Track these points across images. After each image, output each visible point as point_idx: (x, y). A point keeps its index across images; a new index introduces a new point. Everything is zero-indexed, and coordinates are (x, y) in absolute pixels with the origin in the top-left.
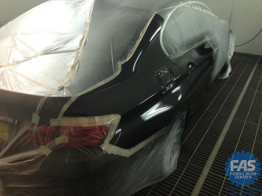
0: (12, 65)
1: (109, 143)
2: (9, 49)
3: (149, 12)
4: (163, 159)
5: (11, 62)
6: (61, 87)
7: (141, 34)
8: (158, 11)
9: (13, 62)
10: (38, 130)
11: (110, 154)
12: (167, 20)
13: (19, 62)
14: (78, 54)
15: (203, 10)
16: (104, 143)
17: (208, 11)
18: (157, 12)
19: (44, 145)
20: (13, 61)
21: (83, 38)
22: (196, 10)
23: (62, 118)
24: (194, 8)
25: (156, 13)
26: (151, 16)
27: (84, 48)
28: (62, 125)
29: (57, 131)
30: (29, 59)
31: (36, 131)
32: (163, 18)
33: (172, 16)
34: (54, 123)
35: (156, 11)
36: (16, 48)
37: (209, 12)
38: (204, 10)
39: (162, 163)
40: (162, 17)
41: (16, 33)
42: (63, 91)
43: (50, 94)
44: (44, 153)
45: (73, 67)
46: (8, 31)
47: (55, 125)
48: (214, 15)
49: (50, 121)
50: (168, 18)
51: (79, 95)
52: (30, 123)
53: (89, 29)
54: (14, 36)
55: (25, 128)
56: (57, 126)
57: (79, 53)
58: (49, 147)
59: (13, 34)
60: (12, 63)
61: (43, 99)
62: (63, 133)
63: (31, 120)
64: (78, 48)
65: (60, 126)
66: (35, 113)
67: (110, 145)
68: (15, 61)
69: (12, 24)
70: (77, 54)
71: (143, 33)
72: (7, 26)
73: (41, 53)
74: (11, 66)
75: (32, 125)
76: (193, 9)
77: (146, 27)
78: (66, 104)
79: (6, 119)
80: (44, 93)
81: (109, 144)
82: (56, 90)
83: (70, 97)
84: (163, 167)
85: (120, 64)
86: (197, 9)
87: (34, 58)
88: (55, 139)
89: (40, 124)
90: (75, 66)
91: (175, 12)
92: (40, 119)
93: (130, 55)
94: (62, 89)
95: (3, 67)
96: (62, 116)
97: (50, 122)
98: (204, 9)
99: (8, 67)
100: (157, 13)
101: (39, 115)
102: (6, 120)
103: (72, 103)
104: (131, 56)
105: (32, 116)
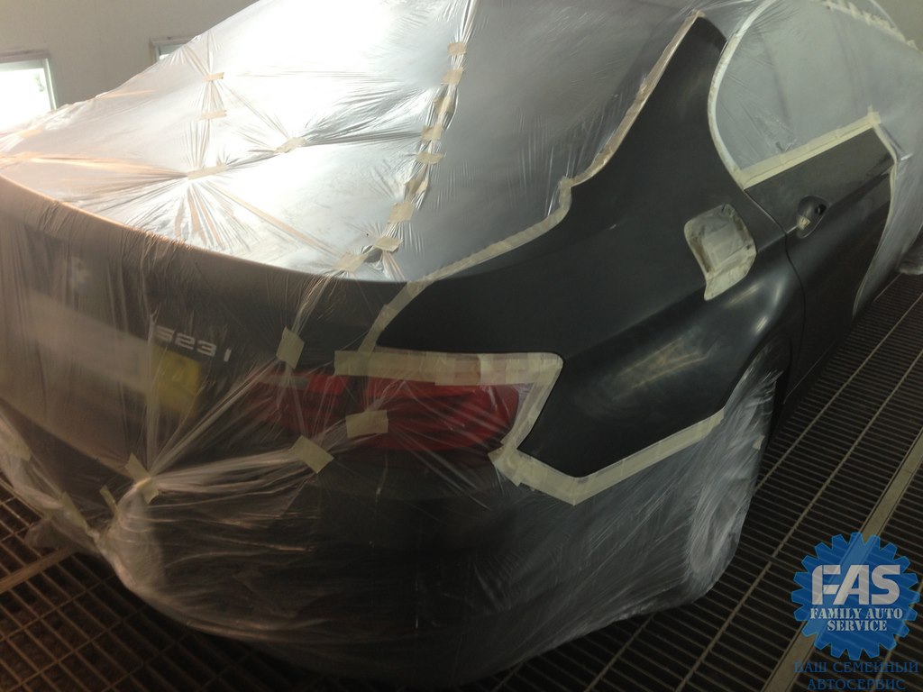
0: (215, 172)
1: (519, 448)
2: (202, 124)
3: (674, 10)
4: (686, 530)
5: (210, 162)
6: (371, 249)
7: (643, 88)
8: (705, 9)
9: (217, 163)
10: (295, 387)
11: (517, 484)
12: (739, 40)
13: (235, 165)
14: (426, 147)
15: (862, 14)
16: (501, 445)
17: (879, 22)
18: (704, 12)
19: (310, 436)
20: (219, 163)
21: (443, 95)
22: (838, 12)
23: (374, 351)
24: (833, 6)
25: (699, 14)
26: (680, 24)
27: (445, 128)
28: (370, 374)
29: (354, 393)
30: (267, 155)
31: (287, 389)
32: (723, 33)
33: (754, 29)
34: (346, 365)
35: (698, 9)
36: (223, 119)
37: (885, 26)
38: (867, 17)
39: (681, 546)
40: (722, 30)
41: (219, 71)
42: (379, 262)
43: (341, 269)
44: (310, 463)
45: (411, 189)
46: (195, 67)
47: (350, 373)
48: (901, 37)
49: (336, 358)
50: (740, 35)
51: (431, 278)
52: (270, 363)
53: (464, 63)
54: (215, 82)
55: (256, 377)
56: (354, 377)
57: (431, 144)
58: (323, 445)
59: (210, 74)
60: (215, 165)
61: (317, 285)
62: (372, 400)
63: (275, 352)
64: (424, 126)
65: (364, 379)
66: (290, 328)
67: (521, 456)
68: (223, 161)
69: (206, 42)
70: (422, 146)
71: (649, 84)
72: (190, 49)
73: (306, 138)
74: (213, 174)
75: (276, 367)
76: (829, 8)
77: (663, 62)
78: (387, 303)
79: (196, 343)
80: (322, 266)
81: (518, 452)
82: (358, 258)
83: (403, 284)
84: (685, 559)
85: (566, 185)
86: (844, 9)
87: (282, 155)
88: (347, 418)
89: (300, 369)
90: (417, 186)
91: (765, 14)
92: (303, 351)
93: (603, 159)
94: (375, 256)
95: (186, 179)
96: (374, 344)
97: (333, 363)
98: (867, 11)
99: (203, 180)
100: (703, 15)
101: (302, 336)
102: (196, 346)
103: (408, 303)
104: (605, 162)
105: (280, 338)
